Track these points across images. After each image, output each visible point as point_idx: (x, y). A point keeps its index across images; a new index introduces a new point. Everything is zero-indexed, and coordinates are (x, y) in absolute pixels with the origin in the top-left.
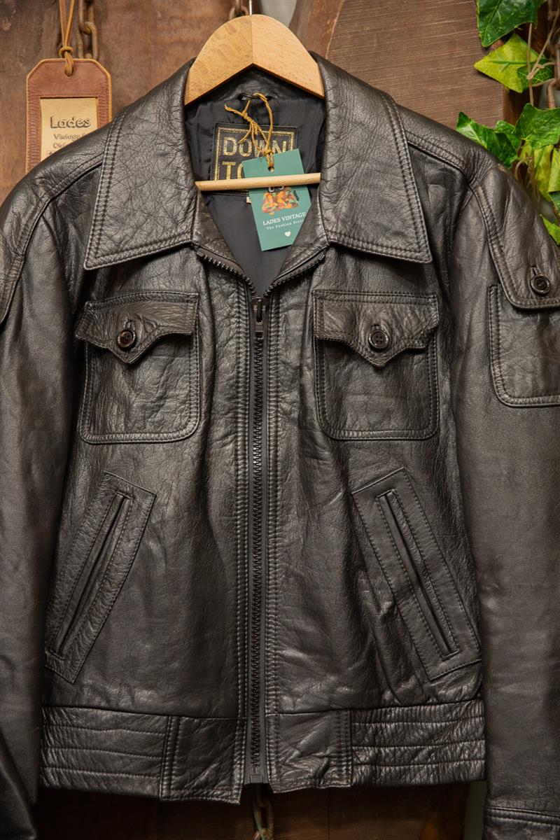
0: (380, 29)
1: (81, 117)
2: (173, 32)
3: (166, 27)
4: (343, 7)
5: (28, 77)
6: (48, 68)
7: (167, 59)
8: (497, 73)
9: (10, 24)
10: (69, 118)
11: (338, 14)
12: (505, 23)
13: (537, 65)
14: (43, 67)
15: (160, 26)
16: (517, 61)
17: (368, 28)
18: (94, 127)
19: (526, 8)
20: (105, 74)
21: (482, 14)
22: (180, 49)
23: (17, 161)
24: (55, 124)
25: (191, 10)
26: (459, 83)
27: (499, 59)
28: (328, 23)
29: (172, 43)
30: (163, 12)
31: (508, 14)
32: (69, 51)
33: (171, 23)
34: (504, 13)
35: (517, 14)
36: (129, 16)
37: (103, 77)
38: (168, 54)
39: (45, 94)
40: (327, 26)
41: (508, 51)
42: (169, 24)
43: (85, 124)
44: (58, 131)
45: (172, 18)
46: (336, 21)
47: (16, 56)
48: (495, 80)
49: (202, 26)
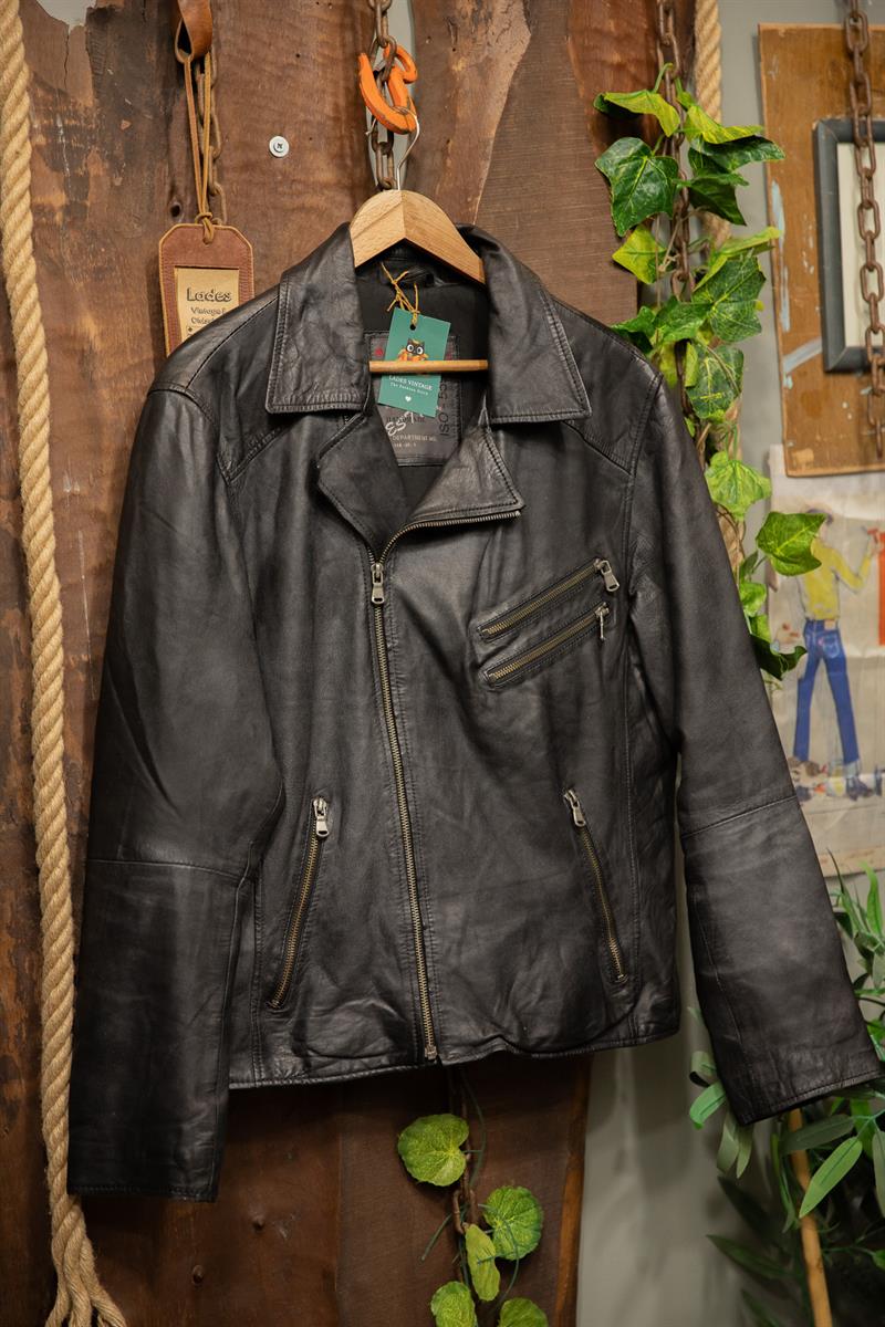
0: (521, 210)
1: (221, 289)
2: (295, 197)
3: (287, 191)
4: (486, 185)
5: (161, 242)
6: (182, 234)
7: (289, 225)
8: (630, 265)
9: (121, 179)
10: (208, 291)
11: (481, 192)
12: (638, 213)
13: (667, 256)
14: (178, 232)
15: (280, 189)
16: (644, 251)
17: (509, 209)
18: (234, 303)
19: (658, 199)
20: (246, 243)
21: (616, 203)
22: (303, 215)
23: (141, 335)
24: (192, 296)
25: (313, 173)
26: (596, 269)
27: (630, 250)
28: (469, 199)
29: (293, 210)
30: (284, 174)
31: (641, 204)
32: (208, 217)
33: (294, 187)
34: (636, 200)
35: (649, 203)
36: (245, 176)
37: (244, 246)
38: (290, 220)
39: (179, 263)
40: (467, 203)
41: (636, 240)
42: (291, 188)
43: (226, 298)
44: (195, 304)
45: (294, 181)
46: (479, 199)
47: (130, 215)
48: (629, 271)
49: (326, 192)
